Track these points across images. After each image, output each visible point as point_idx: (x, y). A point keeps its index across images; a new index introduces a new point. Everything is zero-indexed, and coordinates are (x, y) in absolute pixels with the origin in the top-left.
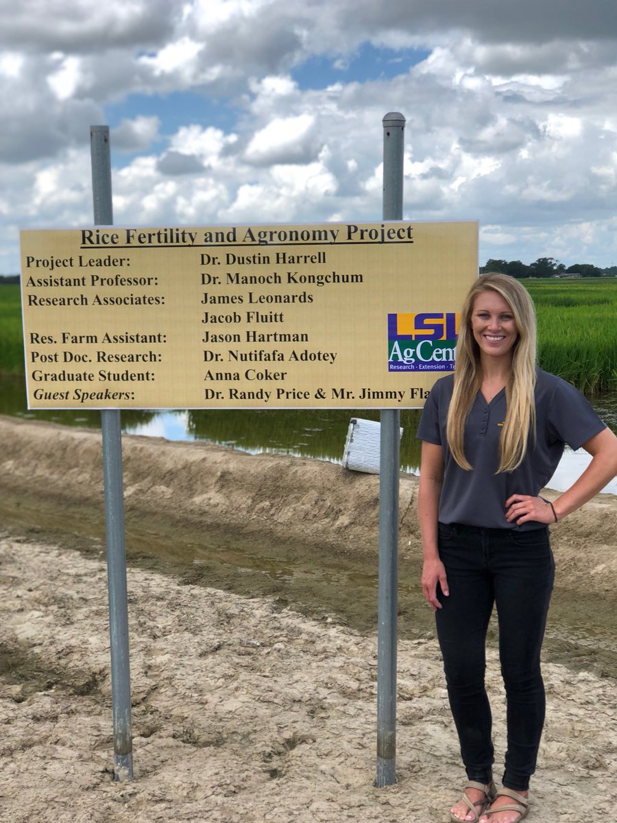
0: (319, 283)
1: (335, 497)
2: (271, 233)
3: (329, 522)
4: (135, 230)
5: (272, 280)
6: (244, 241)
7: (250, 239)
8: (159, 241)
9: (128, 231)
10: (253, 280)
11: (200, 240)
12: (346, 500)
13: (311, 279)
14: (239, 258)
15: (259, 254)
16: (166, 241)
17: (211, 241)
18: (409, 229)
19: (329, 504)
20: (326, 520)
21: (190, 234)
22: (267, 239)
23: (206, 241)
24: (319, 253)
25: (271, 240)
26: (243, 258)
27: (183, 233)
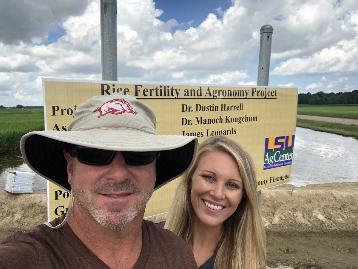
0: (239, 122)
1: (9, 206)
2: (219, 91)
3: (11, 218)
4: (141, 86)
5: (218, 121)
6: (206, 96)
7: (209, 95)
8: (157, 95)
9: (136, 86)
10: (210, 121)
11: (182, 95)
12: (15, 207)
13: (236, 120)
14: (203, 107)
15: (213, 105)
16: (161, 95)
17: (188, 95)
18: (276, 91)
19: (7, 210)
20: (8, 217)
21: (176, 90)
22: (217, 95)
23: (185, 95)
24: (240, 104)
25: (219, 95)
26: (205, 107)
27: (172, 89)
